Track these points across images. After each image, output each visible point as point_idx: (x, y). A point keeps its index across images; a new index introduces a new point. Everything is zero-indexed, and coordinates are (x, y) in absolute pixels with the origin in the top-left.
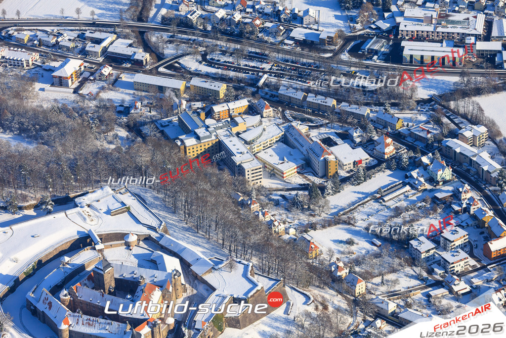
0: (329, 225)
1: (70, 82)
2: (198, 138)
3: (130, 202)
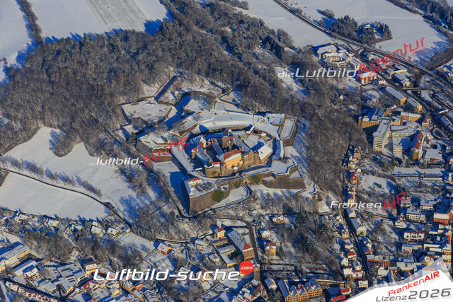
0: (383, 177)
1: (363, 81)
2: (370, 119)
3: (289, 124)
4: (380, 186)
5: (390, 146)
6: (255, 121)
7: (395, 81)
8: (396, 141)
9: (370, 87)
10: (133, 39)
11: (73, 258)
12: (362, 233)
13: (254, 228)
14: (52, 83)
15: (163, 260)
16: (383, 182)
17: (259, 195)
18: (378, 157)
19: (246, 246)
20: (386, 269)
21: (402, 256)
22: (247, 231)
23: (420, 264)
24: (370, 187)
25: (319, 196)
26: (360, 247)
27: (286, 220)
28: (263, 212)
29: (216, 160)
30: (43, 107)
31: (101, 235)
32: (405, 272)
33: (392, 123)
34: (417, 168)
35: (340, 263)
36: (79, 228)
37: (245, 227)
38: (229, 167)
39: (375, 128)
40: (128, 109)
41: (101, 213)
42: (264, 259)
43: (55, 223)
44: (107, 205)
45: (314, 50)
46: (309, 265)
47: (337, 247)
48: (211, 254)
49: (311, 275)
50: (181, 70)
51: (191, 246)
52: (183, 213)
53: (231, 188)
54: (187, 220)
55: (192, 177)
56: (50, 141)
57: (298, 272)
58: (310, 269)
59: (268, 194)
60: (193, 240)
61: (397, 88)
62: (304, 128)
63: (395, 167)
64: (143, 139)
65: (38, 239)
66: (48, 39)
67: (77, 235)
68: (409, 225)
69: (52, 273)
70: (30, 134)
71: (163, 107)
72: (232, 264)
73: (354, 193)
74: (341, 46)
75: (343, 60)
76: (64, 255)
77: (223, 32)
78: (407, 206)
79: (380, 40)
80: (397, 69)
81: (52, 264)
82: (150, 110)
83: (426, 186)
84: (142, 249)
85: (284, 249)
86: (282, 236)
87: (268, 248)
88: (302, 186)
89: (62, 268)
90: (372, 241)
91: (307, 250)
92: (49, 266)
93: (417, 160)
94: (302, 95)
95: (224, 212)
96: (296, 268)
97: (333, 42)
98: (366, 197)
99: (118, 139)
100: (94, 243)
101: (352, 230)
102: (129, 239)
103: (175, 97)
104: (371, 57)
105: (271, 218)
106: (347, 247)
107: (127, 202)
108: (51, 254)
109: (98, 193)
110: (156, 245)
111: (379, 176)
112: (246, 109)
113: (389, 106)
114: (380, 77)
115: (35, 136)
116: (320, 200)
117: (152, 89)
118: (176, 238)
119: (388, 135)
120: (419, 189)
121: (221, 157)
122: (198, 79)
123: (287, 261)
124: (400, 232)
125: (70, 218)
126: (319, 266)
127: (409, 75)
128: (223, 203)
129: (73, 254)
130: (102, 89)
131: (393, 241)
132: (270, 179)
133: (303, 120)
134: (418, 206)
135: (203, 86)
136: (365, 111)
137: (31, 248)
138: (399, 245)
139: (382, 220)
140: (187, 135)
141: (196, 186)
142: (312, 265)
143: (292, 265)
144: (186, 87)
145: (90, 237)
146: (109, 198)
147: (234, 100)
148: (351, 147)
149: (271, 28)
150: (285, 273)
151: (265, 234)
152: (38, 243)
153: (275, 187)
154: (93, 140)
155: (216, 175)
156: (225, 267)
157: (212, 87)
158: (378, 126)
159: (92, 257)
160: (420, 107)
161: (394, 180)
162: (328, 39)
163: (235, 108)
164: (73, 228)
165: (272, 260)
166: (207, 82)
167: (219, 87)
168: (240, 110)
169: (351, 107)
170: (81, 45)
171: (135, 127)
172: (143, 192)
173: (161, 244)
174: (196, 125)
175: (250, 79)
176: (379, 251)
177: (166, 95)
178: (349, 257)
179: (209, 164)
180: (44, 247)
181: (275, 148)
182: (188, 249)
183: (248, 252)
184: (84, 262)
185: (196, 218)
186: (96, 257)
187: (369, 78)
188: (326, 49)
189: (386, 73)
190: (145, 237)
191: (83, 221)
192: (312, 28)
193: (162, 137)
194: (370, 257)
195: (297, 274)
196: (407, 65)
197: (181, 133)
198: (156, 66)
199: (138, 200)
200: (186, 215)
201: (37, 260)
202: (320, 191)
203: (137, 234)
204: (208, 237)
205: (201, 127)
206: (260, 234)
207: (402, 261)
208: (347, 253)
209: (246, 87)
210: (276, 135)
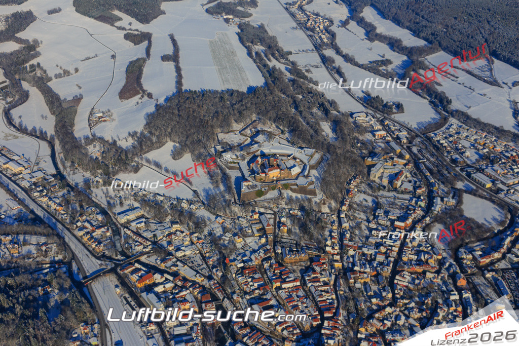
0: (371, 196)
1: (377, 137)
2: (372, 160)
3: (317, 156)
4: (366, 201)
5: (381, 178)
6: (296, 152)
7: (398, 139)
8: (385, 175)
9: (381, 140)
10: (235, 94)
11: (168, 220)
12: (345, 227)
13: (278, 215)
14: (179, 116)
15: (218, 227)
16: (370, 199)
17: (285, 196)
18: (371, 183)
19: (269, 225)
20: (354, 250)
21: (368, 245)
22: (273, 216)
23: (377, 251)
24: (360, 201)
25: (324, 202)
26: (342, 236)
27: (299, 213)
28: (286, 207)
29: (263, 172)
30: (172, 130)
31: (187, 209)
32: (367, 254)
33: (386, 164)
34: (395, 193)
35: (325, 243)
36: (175, 203)
37: (273, 214)
38: (271, 177)
39: (374, 166)
40: (221, 136)
41: (189, 195)
42: (278, 234)
43: (162, 198)
44: (195, 191)
45: (352, 114)
46: (305, 242)
47: (327, 233)
48: (247, 227)
49: (305, 248)
50: (260, 117)
51: (237, 221)
52: (237, 201)
53: (269, 190)
54: (238, 205)
55: (246, 180)
56: (172, 150)
57: (297, 245)
58: (305, 244)
59: (291, 196)
60: (239, 217)
61: (397, 143)
62: (327, 160)
63: (381, 191)
64: (224, 154)
65: (150, 206)
66: (186, 91)
67: (173, 207)
68: (378, 227)
69: (153, 227)
70: (161, 145)
71: (243, 138)
72: (258, 235)
73: (347, 203)
74: (370, 114)
75: (368, 122)
76: (163, 217)
77: (294, 97)
78: (380, 215)
79: (396, 113)
80: (401, 132)
81: (155, 222)
82: (234, 138)
83: (396, 204)
84: (208, 220)
85: (293, 230)
86: (294, 222)
87: (282, 228)
88: (314, 194)
89: (159, 225)
90: (351, 233)
91: (306, 232)
92: (152, 223)
93: (396, 188)
94: (334, 140)
95: (262, 204)
96: (297, 242)
97: (365, 111)
98: (355, 206)
99: (210, 153)
100: (181, 213)
101: (340, 224)
102: (202, 212)
103: (251, 132)
104: (387, 122)
105: (289, 211)
106: (333, 234)
107: (206, 191)
108: (155, 216)
109: (191, 183)
110: (216, 218)
111: (369, 195)
112: (293, 144)
113: (388, 153)
114: (388, 135)
115: (164, 146)
116: (324, 204)
117: (239, 126)
118: (229, 215)
119: (381, 170)
120: (391, 206)
121: (266, 170)
122: (269, 123)
123: (292, 237)
124: (371, 230)
125: (171, 196)
126: (312, 243)
127: (408, 136)
128: (262, 198)
129: (168, 217)
130: (207, 122)
131: (365, 235)
132: (296, 187)
133: (328, 155)
134: (387, 216)
135: (270, 127)
136: (372, 155)
137: (144, 211)
138: (367, 238)
139: (362, 222)
140: (251, 156)
141: (247, 186)
142: (308, 242)
143: (295, 240)
144: (260, 127)
145: (180, 209)
146: (197, 187)
147: (287, 138)
148: (355, 175)
149: (328, 99)
150: (289, 244)
151: (283, 220)
152: (150, 209)
153: (297, 193)
154: (197, 152)
155: (262, 181)
156: (253, 236)
157: (276, 128)
158: (375, 164)
159: (179, 221)
160: (407, 156)
161: (377, 198)
162: (363, 109)
163: (287, 143)
164: (171, 202)
165: (283, 235)
166: (274, 126)
167: (281, 129)
168: (289, 144)
169: (364, 151)
170: (203, 95)
171: (222, 148)
172: (217, 186)
173: (219, 218)
174: (258, 150)
175: (299, 126)
176: (354, 239)
177: (246, 130)
178: (333, 240)
179: (258, 174)
180: (153, 211)
181: (304, 170)
182: (235, 222)
183: (269, 229)
184: (173, 223)
185: (244, 205)
186: (181, 221)
187: (381, 135)
188: (359, 114)
189: (394, 133)
190: (211, 212)
191: (178, 199)
192: (355, 101)
193: (236, 155)
194: (346, 242)
195: (296, 246)
196: (409, 130)
197: (248, 154)
198: (244, 112)
199: (213, 191)
200: (238, 202)
201: (147, 218)
202: (325, 199)
203: (207, 210)
204: (248, 217)
205: (262, 152)
206: (280, 219)
207: (366, 247)
208: (332, 237)
209: (296, 131)
210: (306, 161)
